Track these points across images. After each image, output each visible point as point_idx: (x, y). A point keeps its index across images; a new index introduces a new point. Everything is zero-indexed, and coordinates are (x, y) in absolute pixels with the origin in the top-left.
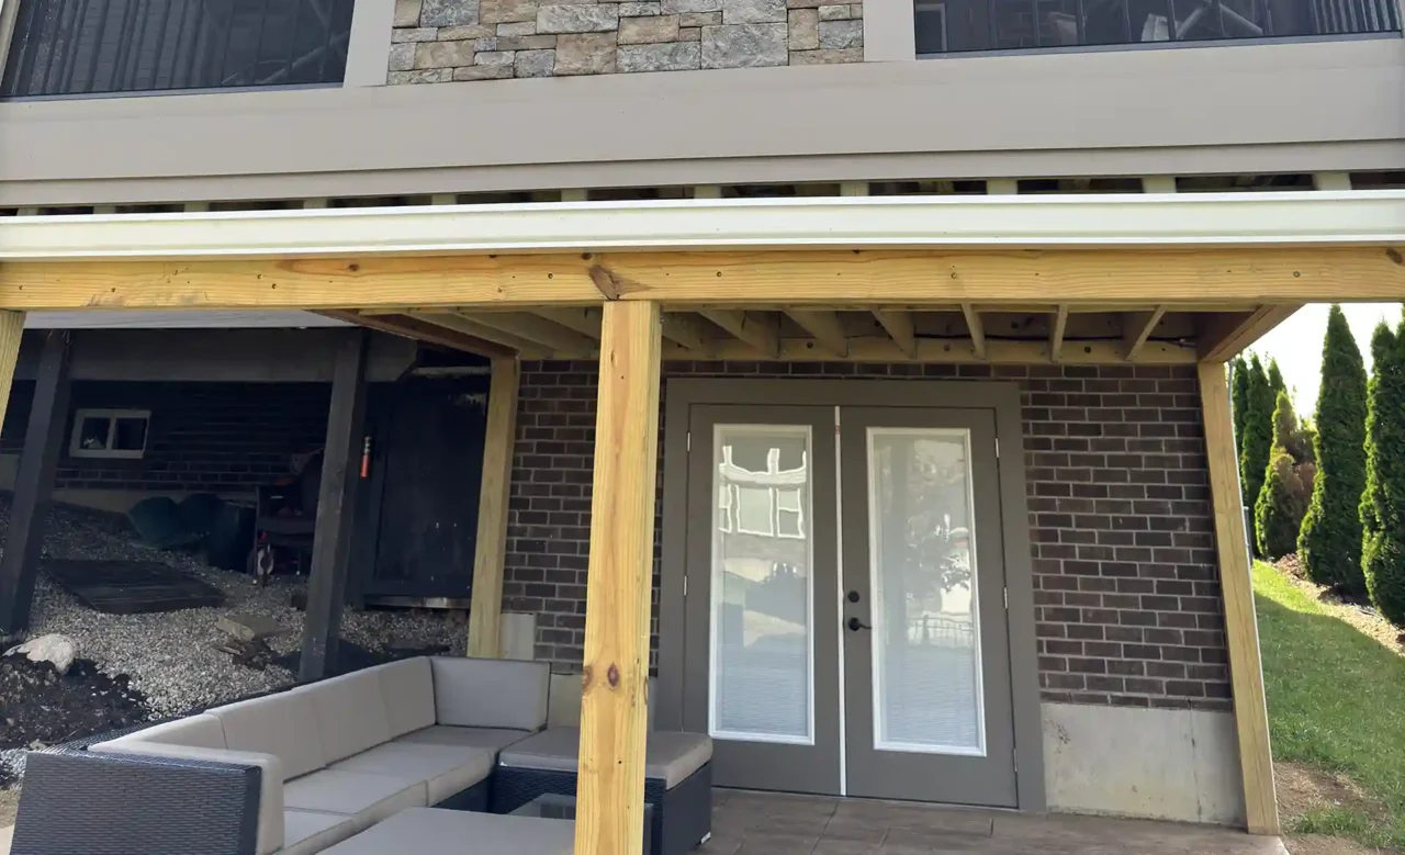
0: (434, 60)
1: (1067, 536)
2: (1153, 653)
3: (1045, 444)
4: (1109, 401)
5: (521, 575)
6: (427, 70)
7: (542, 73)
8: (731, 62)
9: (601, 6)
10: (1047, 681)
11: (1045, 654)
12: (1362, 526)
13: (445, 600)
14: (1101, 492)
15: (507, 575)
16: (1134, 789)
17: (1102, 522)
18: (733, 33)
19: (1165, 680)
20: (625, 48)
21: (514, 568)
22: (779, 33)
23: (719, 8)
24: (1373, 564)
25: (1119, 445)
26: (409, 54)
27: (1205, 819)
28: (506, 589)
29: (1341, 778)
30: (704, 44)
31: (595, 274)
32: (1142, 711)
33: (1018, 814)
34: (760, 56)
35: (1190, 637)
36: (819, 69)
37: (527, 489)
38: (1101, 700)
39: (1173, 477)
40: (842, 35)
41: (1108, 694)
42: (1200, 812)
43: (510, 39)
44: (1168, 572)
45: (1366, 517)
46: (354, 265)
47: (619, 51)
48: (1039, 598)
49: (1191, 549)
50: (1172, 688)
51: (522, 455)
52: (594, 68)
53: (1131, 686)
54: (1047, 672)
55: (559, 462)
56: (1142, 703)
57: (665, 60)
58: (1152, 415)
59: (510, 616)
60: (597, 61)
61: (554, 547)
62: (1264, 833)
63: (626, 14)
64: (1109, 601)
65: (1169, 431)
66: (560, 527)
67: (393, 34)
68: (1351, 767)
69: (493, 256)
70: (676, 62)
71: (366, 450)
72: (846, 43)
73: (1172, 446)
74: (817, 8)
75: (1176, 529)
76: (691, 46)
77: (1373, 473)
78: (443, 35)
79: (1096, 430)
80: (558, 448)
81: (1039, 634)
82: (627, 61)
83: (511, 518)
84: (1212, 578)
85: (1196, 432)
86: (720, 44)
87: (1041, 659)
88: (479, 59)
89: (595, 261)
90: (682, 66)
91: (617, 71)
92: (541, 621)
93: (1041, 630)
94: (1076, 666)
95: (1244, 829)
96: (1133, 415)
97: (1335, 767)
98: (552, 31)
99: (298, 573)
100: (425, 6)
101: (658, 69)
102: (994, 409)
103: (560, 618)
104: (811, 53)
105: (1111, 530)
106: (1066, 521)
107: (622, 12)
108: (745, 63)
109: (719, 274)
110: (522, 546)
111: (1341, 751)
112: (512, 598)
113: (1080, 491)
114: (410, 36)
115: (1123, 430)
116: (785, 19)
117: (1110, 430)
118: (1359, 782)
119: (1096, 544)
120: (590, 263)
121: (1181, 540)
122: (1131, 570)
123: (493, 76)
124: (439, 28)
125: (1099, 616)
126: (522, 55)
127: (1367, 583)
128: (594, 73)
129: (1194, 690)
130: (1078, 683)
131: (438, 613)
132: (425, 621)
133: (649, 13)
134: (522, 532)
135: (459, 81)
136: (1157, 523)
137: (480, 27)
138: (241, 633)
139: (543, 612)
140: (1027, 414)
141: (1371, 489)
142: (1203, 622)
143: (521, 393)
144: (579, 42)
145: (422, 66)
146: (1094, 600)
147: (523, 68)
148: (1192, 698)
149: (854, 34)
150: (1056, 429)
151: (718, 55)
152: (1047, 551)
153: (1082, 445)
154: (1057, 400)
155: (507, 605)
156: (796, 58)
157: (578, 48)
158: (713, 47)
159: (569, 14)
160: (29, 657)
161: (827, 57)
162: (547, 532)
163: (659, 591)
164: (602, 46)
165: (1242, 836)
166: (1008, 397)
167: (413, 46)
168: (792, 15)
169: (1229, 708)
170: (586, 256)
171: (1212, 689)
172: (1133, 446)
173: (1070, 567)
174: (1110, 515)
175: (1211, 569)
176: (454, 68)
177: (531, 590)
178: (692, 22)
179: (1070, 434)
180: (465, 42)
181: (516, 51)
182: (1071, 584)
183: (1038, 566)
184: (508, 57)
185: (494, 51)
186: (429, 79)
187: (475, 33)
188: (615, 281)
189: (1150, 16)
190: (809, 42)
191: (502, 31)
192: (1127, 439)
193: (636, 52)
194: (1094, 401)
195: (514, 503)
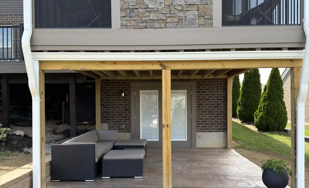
0: (130, 24)
1: (202, 107)
2: (215, 124)
3: (199, 92)
4: (211, 84)
5: (104, 117)
6: (129, 26)
7: (151, 28)
8: (188, 27)
9: (162, 14)
10: (197, 129)
11: (197, 125)
12: (237, 105)
13: (87, 122)
14: (208, 100)
15: (102, 117)
16: (210, 144)
17: (208, 104)
18: (188, 21)
19: (216, 128)
20: (168, 23)
21: (103, 116)
22: (197, 21)
23: (186, 16)
24: (239, 111)
25: (212, 92)
26: (125, 22)
27: (220, 147)
28: (102, 119)
29: (238, 141)
30: (183, 23)
31: (161, 65)
32: (212, 133)
33: (192, 148)
34: (193, 26)
35: (221, 122)
36: (205, 28)
37: (104, 102)
38: (206, 132)
39: (221, 97)
40: (209, 22)
41: (207, 130)
42: (220, 146)
43: (145, 21)
44: (218, 112)
45: (238, 104)
46: (115, 63)
47: (167, 24)
48: (197, 117)
49: (222, 108)
50: (217, 129)
51: (103, 96)
52: (162, 27)
53: (211, 129)
54: (197, 128)
55: (110, 98)
56: (213, 131)
57: (176, 26)
58: (218, 87)
59: (103, 124)
60: (163, 26)
61: (110, 112)
62: (230, 148)
63: (168, 16)
64: (208, 117)
65: (221, 89)
66: (111, 109)
67: (121, 18)
68: (240, 140)
69: (142, 62)
70: (178, 26)
71: (67, 96)
72: (210, 23)
73: (221, 92)
74: (204, 16)
75: (220, 105)
76: (181, 23)
77: (241, 96)
78: (131, 19)
79: (208, 89)
80: (110, 95)
81: (196, 122)
82: (168, 26)
83: (101, 107)
84: (225, 112)
85: (226, 89)
86: (186, 23)
87: (197, 126)
88: (139, 24)
89: (161, 63)
90: (179, 27)
91: (166, 28)
92: (108, 124)
93: (197, 122)
94: (202, 127)
95: (227, 148)
96: (215, 87)
97: (237, 140)
98: (153, 19)
99: (53, 119)
100: (127, 13)
101: (174, 28)
102: (191, 87)
103: (112, 124)
104: (203, 25)
105: (210, 106)
106: (202, 104)
107: (167, 16)
108: (191, 27)
109: (183, 65)
110: (104, 112)
111: (238, 138)
112: (103, 121)
113: (205, 99)
114: (124, 19)
115: (213, 89)
116: (198, 18)
117: (211, 89)
118: (242, 142)
119: (207, 108)
120: (160, 63)
121: (221, 107)
122: (212, 112)
123: (142, 28)
124: (130, 17)
125: (207, 119)
126: (147, 24)
127: (237, 114)
128: (162, 28)
129: (221, 129)
130: (202, 129)
131: (86, 124)
132: (83, 126)
133: (172, 16)
134: (104, 110)
135: (135, 28)
136: (217, 104)
137: (139, 18)
138: (50, 129)
139: (109, 123)
140: (197, 87)
141: (240, 99)
142: (223, 119)
143: (101, 85)
144: (158, 22)
145: (128, 25)
146: (206, 117)
147: (148, 26)
148: (220, 130)
149: (211, 22)
150: (201, 90)
151: (186, 25)
152: (198, 109)
153: (206, 92)
154: (202, 85)
155: (102, 122)
156: (200, 26)
157: (159, 23)
158: (185, 24)
159: (156, 16)
160: (16, 134)
161: (206, 26)
162: (109, 110)
163: (131, 119)
164: (163, 23)
165: (227, 149)
166: (194, 84)
167: (125, 21)
168: (199, 17)
169: (227, 132)
170: (159, 61)
171: (224, 129)
172: (214, 92)
173: (202, 112)
174: (210, 103)
175: (225, 111)
176: (134, 26)
177: (106, 119)
178: (180, 18)
179: (204, 90)
180: (136, 21)
181: (146, 23)
182: (202, 114)
183: (197, 112)
184: (145, 24)
185: (142, 23)
186: (129, 28)
187: (137, 19)
188: (165, 66)
189: (253, 18)
190: (203, 23)
191: (143, 19)
192: (213, 91)
193: (170, 24)
194: (209, 85)
195: (102, 105)
